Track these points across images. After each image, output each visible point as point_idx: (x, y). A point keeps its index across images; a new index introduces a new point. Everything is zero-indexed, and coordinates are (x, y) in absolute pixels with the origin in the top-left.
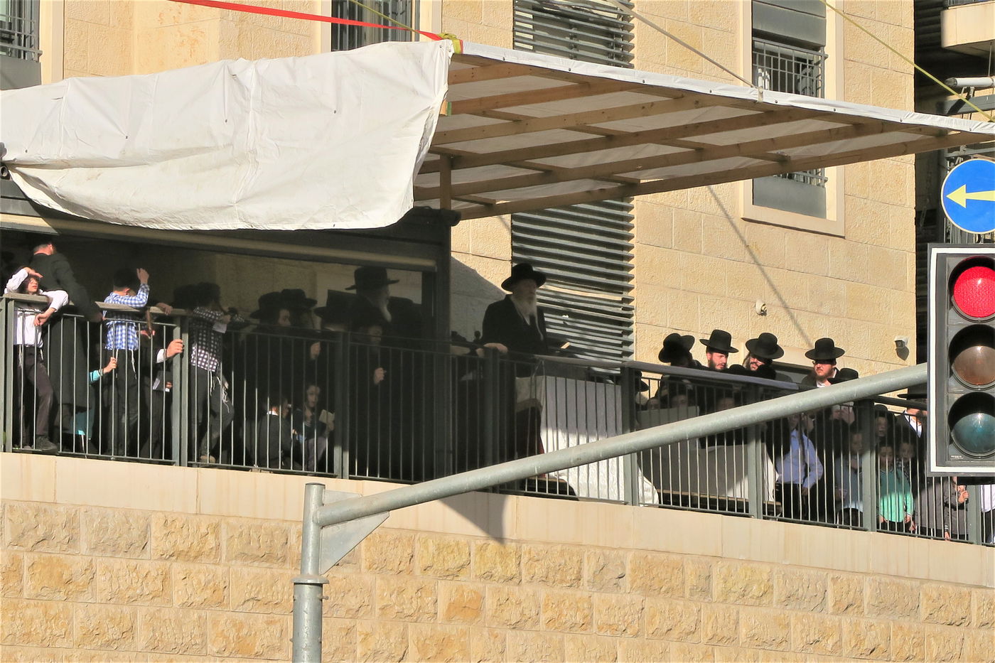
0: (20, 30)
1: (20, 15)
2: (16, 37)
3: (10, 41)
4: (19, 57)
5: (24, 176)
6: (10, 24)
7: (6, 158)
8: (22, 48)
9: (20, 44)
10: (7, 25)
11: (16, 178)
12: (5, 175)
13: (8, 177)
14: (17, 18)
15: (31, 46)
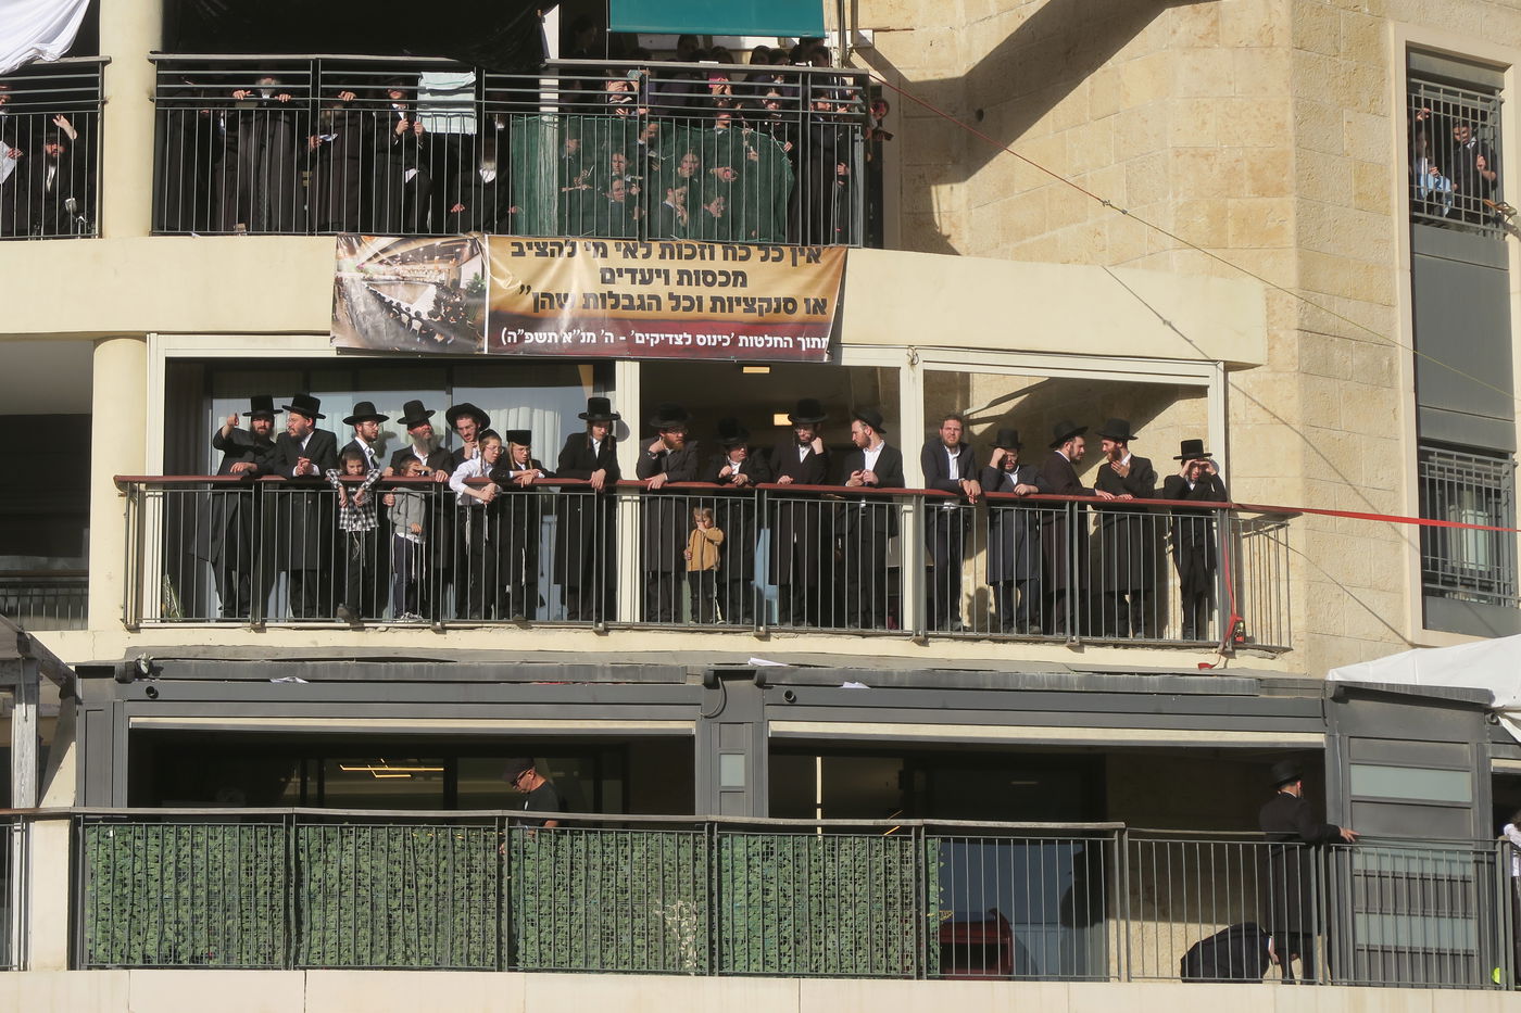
0: (1499, 579)
1: (1498, 565)
2: (1495, 585)
3: (1490, 589)
4: (1500, 604)
5: (1513, 721)
6: (1489, 573)
7: (1495, 705)
8: (1501, 596)
9: (1499, 592)
10: (1487, 575)
11: (1505, 723)
12: (1495, 721)
13: (1498, 722)
14: (1496, 567)
15: (1511, 594)
